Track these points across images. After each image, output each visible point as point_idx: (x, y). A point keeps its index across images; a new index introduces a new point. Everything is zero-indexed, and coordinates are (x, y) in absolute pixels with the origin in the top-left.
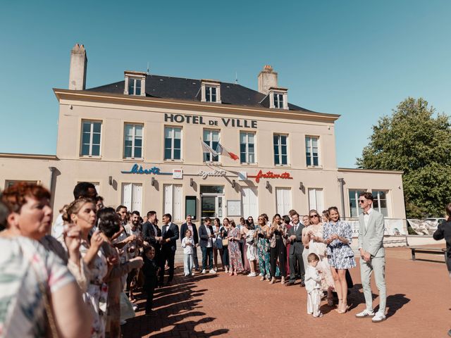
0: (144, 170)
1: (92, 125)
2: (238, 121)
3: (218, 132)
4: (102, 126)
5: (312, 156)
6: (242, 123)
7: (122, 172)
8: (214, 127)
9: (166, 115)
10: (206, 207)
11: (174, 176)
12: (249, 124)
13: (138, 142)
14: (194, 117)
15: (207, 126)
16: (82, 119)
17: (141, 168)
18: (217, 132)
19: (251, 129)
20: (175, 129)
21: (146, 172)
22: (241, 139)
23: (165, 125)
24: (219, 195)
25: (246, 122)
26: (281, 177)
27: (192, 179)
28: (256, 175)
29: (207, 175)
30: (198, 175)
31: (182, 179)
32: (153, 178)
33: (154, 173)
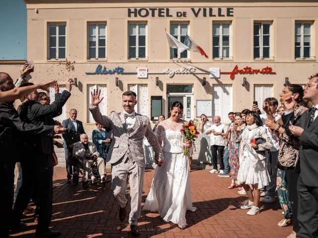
0: (107, 70)
1: (57, 28)
2: (211, 10)
3: (187, 25)
4: (66, 28)
5: (302, 46)
6: (215, 12)
7: (88, 74)
8: (182, 19)
9: (129, 10)
11: (138, 76)
12: (224, 12)
13: (102, 42)
14: (160, 10)
15: (175, 18)
16: (48, 23)
17: (105, 68)
18: (185, 25)
19: (226, 18)
20: (139, 25)
21: (111, 73)
22: (214, 31)
23: (128, 22)
24: (187, 95)
25: (220, 10)
26: (261, 73)
27: (157, 78)
28: (231, 71)
29: (174, 73)
30: (164, 74)
31: (147, 78)
32: (117, 78)
33: (119, 73)
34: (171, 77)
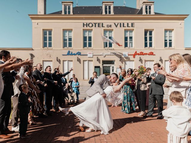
0: (73, 53)
1: (48, 32)
2: (123, 24)
3: (112, 31)
4: (52, 32)
5: (168, 42)
6: (126, 25)
7: (63, 55)
8: (110, 28)
9: (84, 24)
10: (105, 72)
11: (88, 56)
12: (130, 25)
13: (70, 39)
14: (99, 24)
15: (106, 28)
16: (43, 30)
17: (72, 52)
18: (111, 31)
19: (132, 28)
20: (88, 31)
21: (74, 54)
22: (125, 34)
23: (83, 29)
24: (112, 65)
25: (128, 24)
26: (148, 55)
27: (97, 57)
28: (134, 54)
29: (106, 55)
30: (101, 55)
31: (93, 57)
32: (78, 57)
33: (78, 55)
34: (104, 57)
